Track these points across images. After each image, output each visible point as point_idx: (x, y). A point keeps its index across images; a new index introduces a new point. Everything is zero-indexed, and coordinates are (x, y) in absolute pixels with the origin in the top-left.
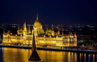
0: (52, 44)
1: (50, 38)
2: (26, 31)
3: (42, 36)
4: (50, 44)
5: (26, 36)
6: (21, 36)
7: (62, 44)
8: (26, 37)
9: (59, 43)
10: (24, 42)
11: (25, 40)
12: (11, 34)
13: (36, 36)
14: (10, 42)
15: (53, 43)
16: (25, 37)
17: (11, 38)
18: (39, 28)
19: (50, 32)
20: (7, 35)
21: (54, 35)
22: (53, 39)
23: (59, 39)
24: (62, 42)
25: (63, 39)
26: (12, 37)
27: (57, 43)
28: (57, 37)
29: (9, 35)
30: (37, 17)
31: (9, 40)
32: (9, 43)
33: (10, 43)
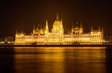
1: (80, 35)
6: (39, 35)
10: (46, 40)
15: (84, 40)
16: (47, 35)
26: (26, 37)
33: (25, 43)
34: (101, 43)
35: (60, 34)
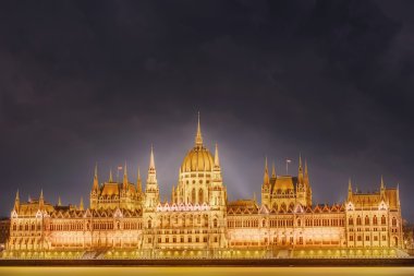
2: (156, 187)
5: (158, 208)
6: (118, 213)
8: (160, 217)
11: (155, 231)
14: (48, 245)
16: (153, 215)
20: (39, 214)
22: (315, 216)
23: (363, 214)
25: (385, 213)
28: (349, 205)
29: (47, 214)
31: (47, 238)
32: (47, 251)
34: (389, 250)
35: (212, 210)
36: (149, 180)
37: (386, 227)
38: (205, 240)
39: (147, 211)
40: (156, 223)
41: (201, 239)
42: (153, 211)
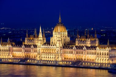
0: (88, 60)
1: (85, 50)
2: (42, 39)
3: (69, 47)
4: (85, 59)
5: (42, 46)
6: (32, 47)
7: (107, 60)
8: (42, 49)
9: (100, 58)
10: (38, 56)
11: (41, 54)
12: (14, 44)
13: (61, 48)
14: (11, 57)
15: (90, 58)
16: (40, 48)
17: (13, 51)
18: (63, 35)
19: (83, 40)
20: (8, 46)
21: (90, 46)
22: (89, 51)
23: (102, 52)
24: (106, 56)
25: (108, 51)
26: (15, 48)
27: (97, 58)
28: (97, 48)
29: (10, 46)
30: (60, 18)
31: (10, 54)
32: (10, 59)
33: (12, 59)
34: (108, 64)
35: (57, 48)
36: (39, 36)
37: (108, 56)
38: (55, 58)
39: (38, 47)
40: (41, 51)
41: (54, 58)
42: (40, 47)
